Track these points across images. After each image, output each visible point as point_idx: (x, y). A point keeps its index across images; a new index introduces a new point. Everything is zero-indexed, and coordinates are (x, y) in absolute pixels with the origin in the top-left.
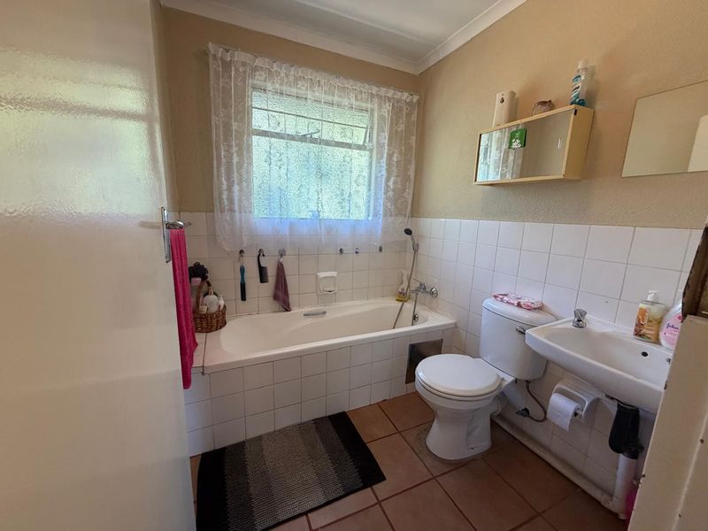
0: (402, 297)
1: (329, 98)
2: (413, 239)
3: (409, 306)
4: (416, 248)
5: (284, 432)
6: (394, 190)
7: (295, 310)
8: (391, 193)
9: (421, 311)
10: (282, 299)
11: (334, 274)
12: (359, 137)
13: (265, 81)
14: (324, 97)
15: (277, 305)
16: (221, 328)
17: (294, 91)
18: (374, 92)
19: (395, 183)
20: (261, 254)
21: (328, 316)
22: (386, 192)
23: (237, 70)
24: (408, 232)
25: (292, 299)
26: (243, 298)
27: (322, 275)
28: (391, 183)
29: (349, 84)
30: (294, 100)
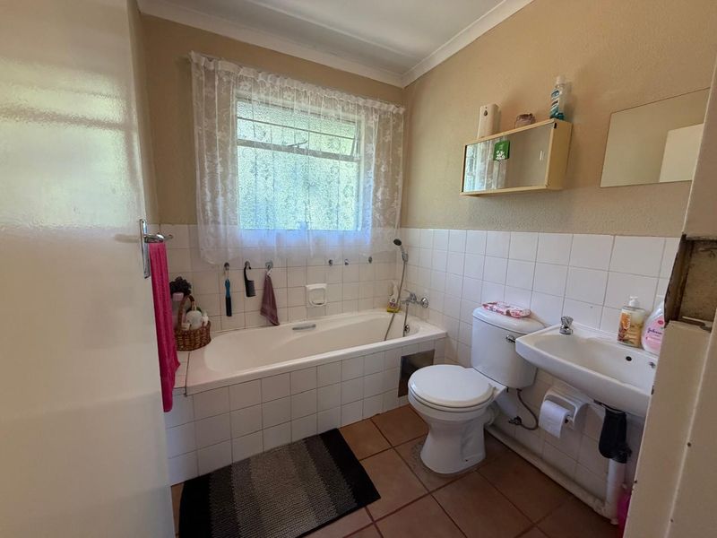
0: (393, 308)
1: (316, 109)
2: (402, 249)
3: (400, 317)
4: (405, 259)
5: (274, 454)
6: (382, 201)
7: (283, 325)
8: (380, 204)
9: (412, 322)
10: (270, 313)
11: (323, 286)
12: (347, 148)
13: (250, 90)
14: (310, 108)
15: (264, 320)
16: (205, 345)
17: (280, 101)
18: (360, 103)
19: (383, 194)
20: (247, 267)
21: (319, 329)
22: (374, 204)
23: (220, 79)
24: (398, 242)
25: (281, 313)
26: (229, 313)
27: (311, 287)
28: (379, 194)
29: (336, 95)
30: (281, 110)
